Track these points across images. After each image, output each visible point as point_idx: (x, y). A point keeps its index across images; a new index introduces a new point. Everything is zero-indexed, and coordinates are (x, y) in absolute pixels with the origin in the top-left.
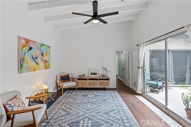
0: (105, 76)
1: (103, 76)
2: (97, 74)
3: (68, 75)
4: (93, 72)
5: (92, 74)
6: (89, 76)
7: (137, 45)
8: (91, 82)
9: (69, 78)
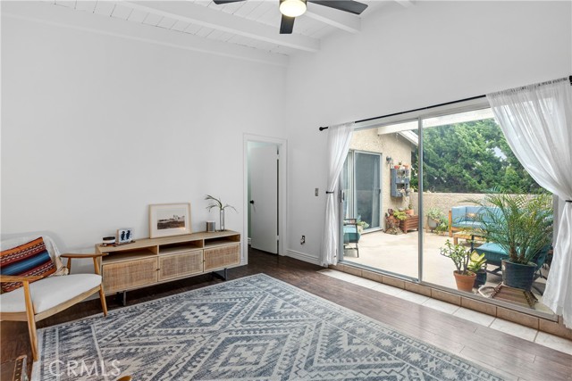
0: (217, 228)
1: (209, 227)
2: (187, 223)
3: (40, 241)
4: (168, 217)
5: (162, 225)
6: (153, 236)
7: (321, 129)
8: (173, 259)
9: (49, 260)
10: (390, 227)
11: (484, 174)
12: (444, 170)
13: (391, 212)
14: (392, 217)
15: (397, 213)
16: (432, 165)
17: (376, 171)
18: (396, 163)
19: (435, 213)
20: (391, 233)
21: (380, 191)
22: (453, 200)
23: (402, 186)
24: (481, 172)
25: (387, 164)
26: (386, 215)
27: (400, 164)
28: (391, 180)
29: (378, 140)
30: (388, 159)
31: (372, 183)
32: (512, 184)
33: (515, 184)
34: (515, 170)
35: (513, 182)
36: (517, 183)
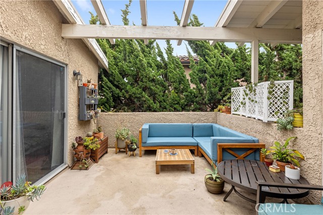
10: (79, 160)
11: (157, 96)
12: (127, 92)
13: (79, 140)
14: (81, 148)
15: (88, 142)
16: (117, 87)
17: (58, 88)
18: (84, 81)
19: (124, 133)
20: (81, 169)
21: (64, 115)
22: (137, 118)
23: (90, 107)
24: (156, 94)
25: (74, 80)
26: (73, 146)
27: (89, 82)
28: (79, 100)
29: (62, 44)
30: (75, 74)
31: (53, 105)
32: (175, 104)
33: (177, 104)
34: (177, 93)
35: (176, 102)
36: (178, 103)
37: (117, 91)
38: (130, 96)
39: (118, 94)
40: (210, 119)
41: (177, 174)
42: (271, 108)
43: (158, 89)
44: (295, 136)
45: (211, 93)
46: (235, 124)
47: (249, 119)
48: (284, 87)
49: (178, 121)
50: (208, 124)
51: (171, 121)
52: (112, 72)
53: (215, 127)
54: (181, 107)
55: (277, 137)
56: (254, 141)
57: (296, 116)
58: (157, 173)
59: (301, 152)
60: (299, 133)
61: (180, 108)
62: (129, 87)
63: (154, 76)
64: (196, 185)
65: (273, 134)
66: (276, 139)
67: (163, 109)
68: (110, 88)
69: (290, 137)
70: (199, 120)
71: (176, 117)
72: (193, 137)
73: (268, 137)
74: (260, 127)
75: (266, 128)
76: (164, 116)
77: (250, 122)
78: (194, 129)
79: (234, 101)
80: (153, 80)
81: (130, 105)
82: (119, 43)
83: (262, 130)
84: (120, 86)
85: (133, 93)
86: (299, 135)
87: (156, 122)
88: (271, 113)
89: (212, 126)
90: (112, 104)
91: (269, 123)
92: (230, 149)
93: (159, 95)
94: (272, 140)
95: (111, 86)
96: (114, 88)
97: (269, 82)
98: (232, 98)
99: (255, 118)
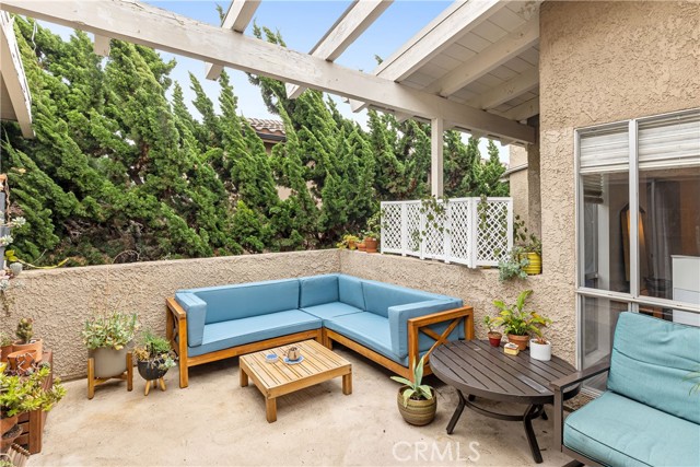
11: (201, 214)
32: (248, 234)
33: (253, 233)
34: (250, 207)
35: (251, 230)
36: (256, 233)
37: (69, 199)
38: (114, 214)
39: (73, 207)
40: (329, 264)
41: (316, 405)
42: (480, 243)
43: (205, 196)
44: (530, 289)
45: (331, 209)
46: (392, 272)
47: (430, 262)
48: (500, 208)
49: (262, 276)
50: (328, 275)
51: (245, 277)
52: (51, 138)
53: (347, 282)
54: (263, 241)
55: (492, 292)
56: (457, 305)
57: (531, 257)
58: (272, 420)
59: (541, 313)
60: (538, 283)
61: (261, 245)
62: (108, 186)
63: (196, 162)
64: (378, 421)
65: (484, 287)
66: (490, 295)
67: (217, 247)
68: (43, 189)
69: (519, 292)
70: (308, 270)
71: (257, 266)
72: (299, 308)
73: (473, 294)
74: (455, 276)
75: (470, 278)
76: (227, 266)
77: (431, 268)
78: (303, 289)
79: (386, 227)
80: (191, 173)
81: (104, 240)
82: (62, 47)
83: (461, 281)
84: (79, 183)
85: (128, 206)
86: (536, 288)
87: (206, 285)
88: (481, 252)
89: (337, 280)
90: (50, 242)
91: (478, 271)
92: (427, 327)
93: (208, 213)
94: (482, 298)
95: (50, 182)
96: (57, 190)
97: (479, 199)
98: (382, 221)
99: (442, 261)
